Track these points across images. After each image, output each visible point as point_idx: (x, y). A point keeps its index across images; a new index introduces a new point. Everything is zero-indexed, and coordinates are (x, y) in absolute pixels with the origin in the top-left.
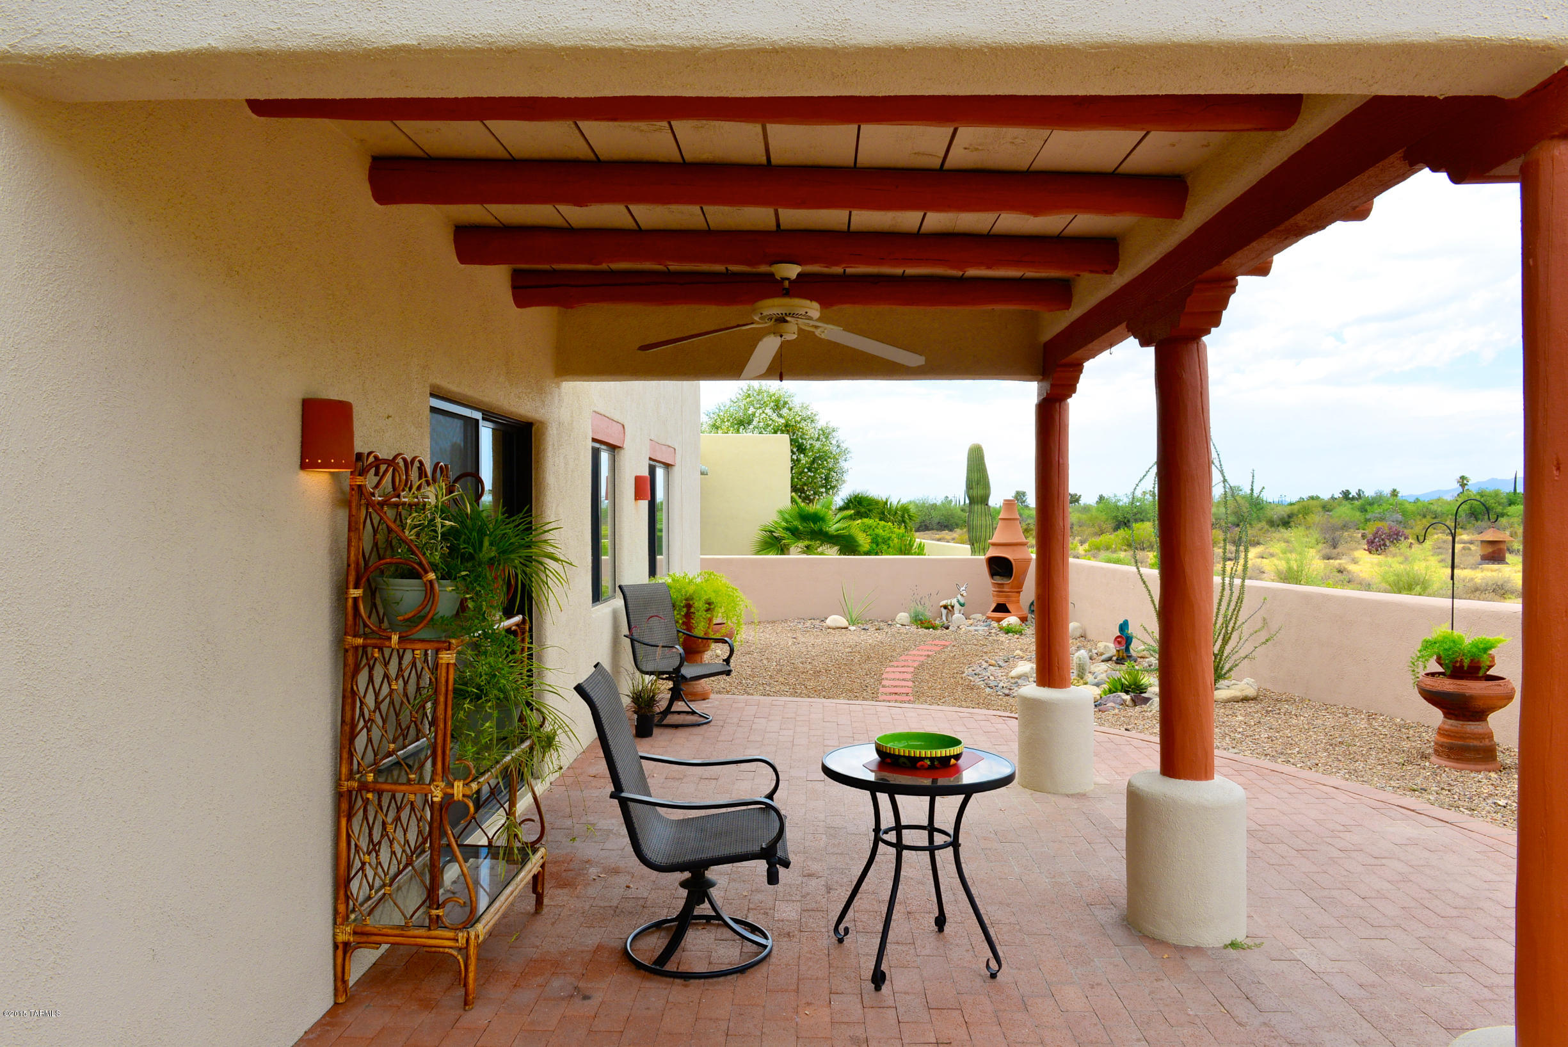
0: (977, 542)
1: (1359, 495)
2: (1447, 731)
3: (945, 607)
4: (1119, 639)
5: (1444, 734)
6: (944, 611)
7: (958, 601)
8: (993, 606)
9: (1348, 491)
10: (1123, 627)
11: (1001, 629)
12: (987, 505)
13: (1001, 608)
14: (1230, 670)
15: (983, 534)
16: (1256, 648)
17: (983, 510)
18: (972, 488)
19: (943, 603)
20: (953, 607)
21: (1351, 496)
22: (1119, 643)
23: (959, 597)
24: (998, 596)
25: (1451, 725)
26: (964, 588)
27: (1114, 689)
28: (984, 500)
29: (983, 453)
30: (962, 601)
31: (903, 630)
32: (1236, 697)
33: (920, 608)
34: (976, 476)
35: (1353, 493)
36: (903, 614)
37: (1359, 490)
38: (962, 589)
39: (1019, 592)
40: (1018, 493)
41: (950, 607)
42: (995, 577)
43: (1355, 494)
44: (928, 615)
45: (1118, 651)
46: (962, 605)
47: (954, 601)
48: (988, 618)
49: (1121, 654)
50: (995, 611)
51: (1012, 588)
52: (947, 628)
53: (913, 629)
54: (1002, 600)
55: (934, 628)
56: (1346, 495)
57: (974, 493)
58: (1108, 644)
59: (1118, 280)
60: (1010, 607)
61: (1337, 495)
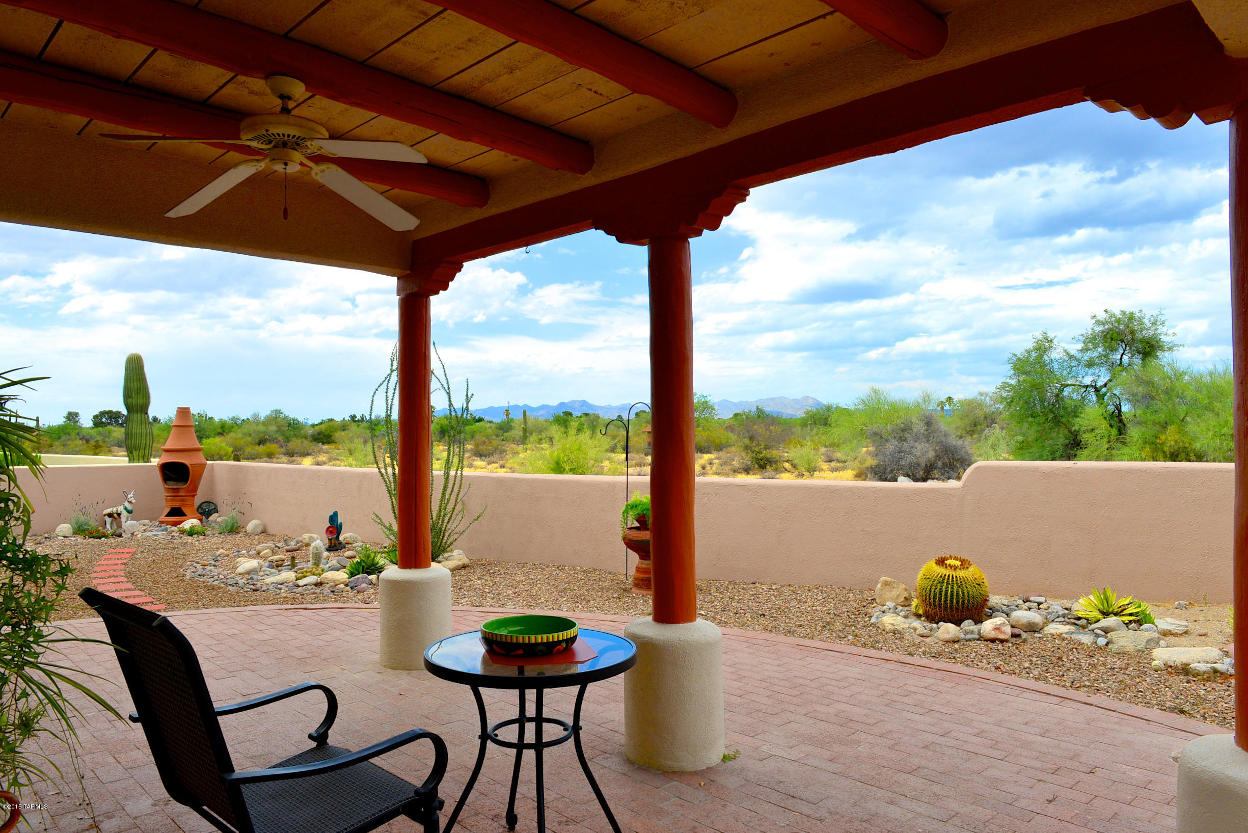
0: (136, 450)
1: (362, 418)
2: (645, 569)
3: (110, 515)
4: (330, 529)
5: (643, 572)
6: (108, 520)
7: (126, 509)
8: (167, 510)
9: (355, 415)
10: (333, 518)
11: (183, 532)
12: (147, 413)
13: (177, 512)
14: (451, 544)
15: (143, 442)
16: (470, 524)
17: (143, 419)
18: (131, 397)
19: (108, 511)
20: (119, 515)
21: (357, 419)
22: (331, 532)
23: (126, 504)
24: (172, 501)
25: (648, 565)
26: (132, 495)
27: (356, 572)
28: (144, 408)
29: (143, 363)
30: (129, 507)
31: (67, 541)
32: (459, 566)
33: (82, 518)
34: (135, 385)
35: (359, 417)
36: (65, 525)
37: (363, 415)
38: (129, 496)
39: (194, 496)
40: (70, 414)
41: (115, 515)
42: (168, 482)
43: (360, 418)
44: (93, 524)
45: (330, 540)
46: (129, 512)
47: (121, 509)
48: (162, 522)
49: (333, 542)
50: (167, 515)
51: (187, 491)
52: (120, 536)
53: (80, 539)
54: (176, 504)
55: (105, 536)
56: (353, 417)
57: (134, 401)
58: (312, 535)
59: (588, 180)
60: (185, 510)
61: (347, 418)
